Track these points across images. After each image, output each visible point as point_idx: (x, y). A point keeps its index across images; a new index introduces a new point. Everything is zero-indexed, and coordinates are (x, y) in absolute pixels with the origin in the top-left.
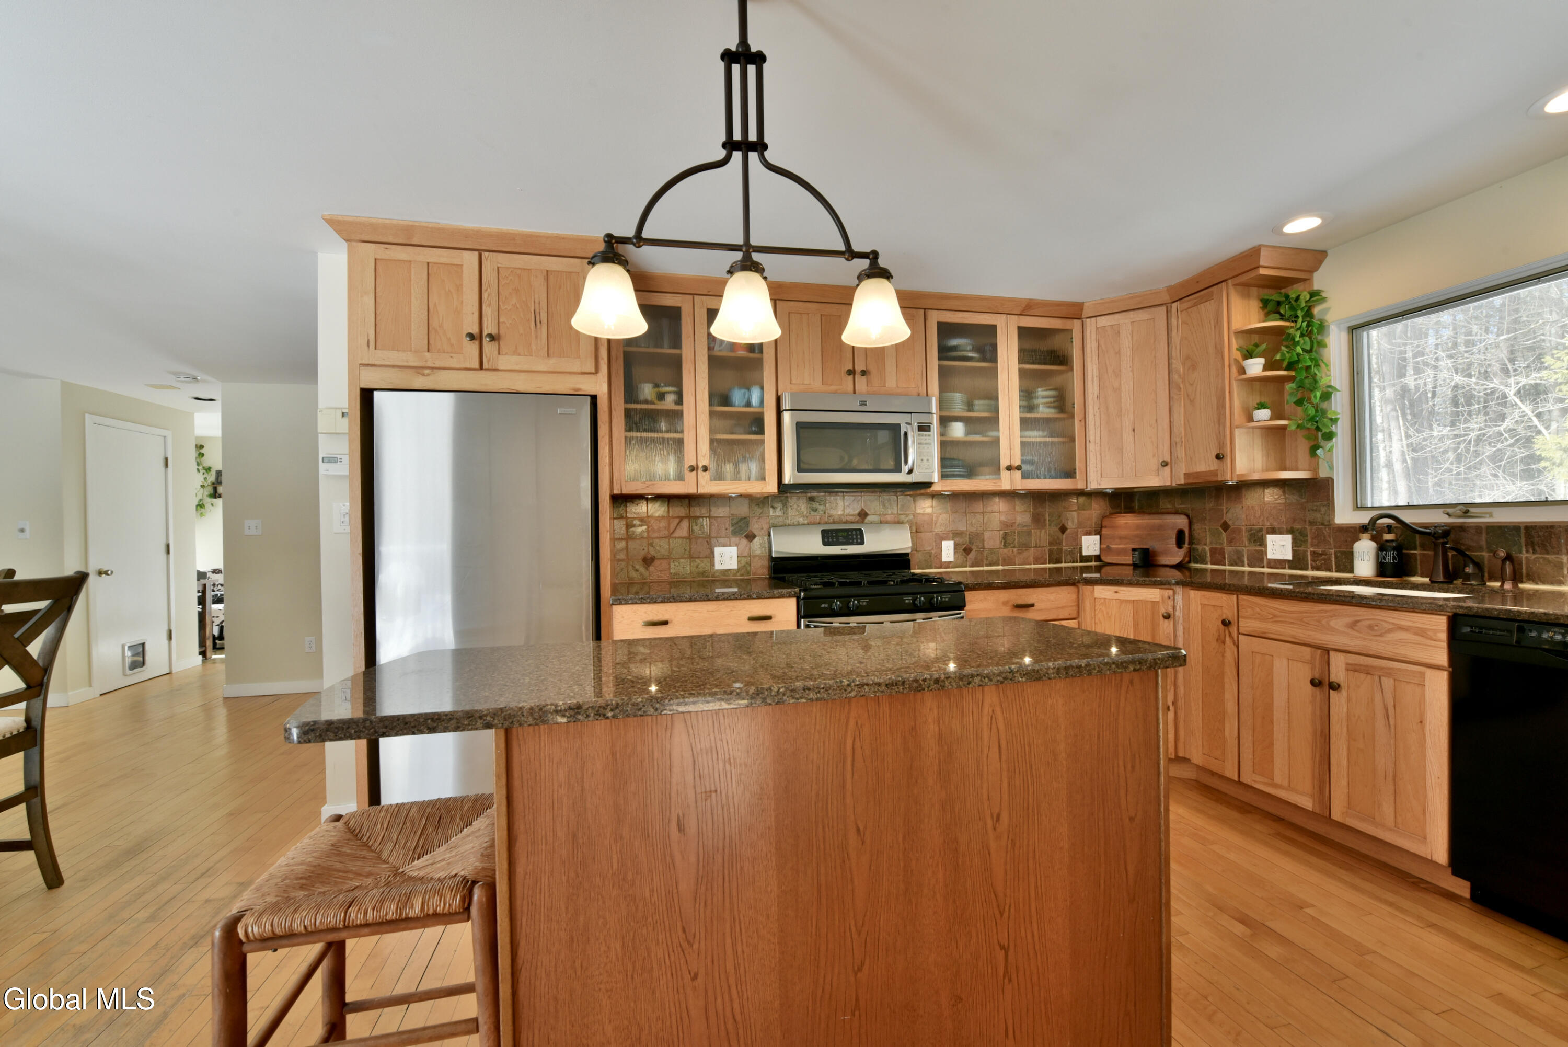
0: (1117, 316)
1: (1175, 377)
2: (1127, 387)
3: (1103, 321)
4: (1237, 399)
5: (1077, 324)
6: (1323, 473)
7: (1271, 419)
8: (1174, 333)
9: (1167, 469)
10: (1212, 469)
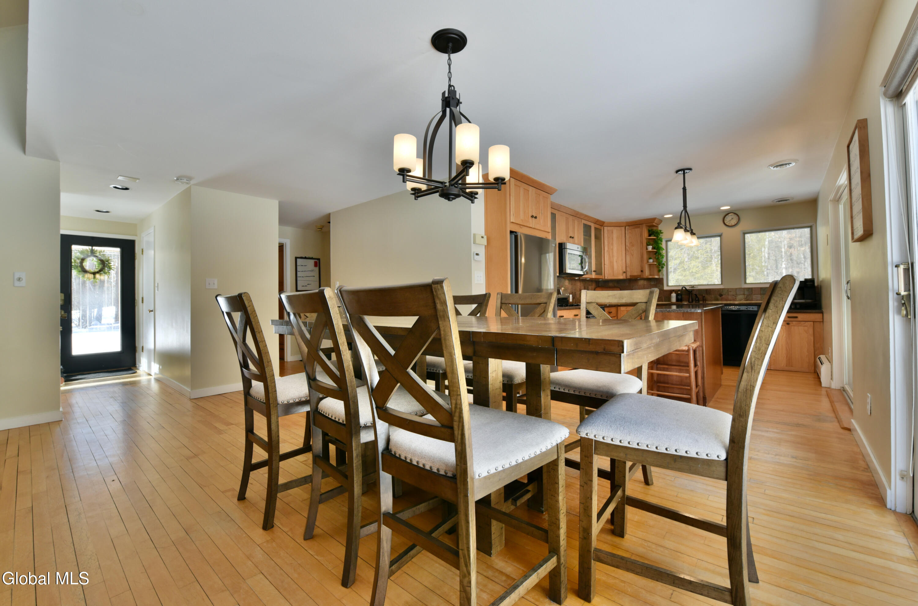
0: (612, 227)
1: (627, 248)
2: (615, 249)
3: (609, 228)
4: (645, 256)
5: (602, 228)
6: (661, 277)
7: (653, 262)
8: (627, 235)
9: (625, 274)
10: (639, 274)
